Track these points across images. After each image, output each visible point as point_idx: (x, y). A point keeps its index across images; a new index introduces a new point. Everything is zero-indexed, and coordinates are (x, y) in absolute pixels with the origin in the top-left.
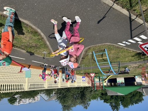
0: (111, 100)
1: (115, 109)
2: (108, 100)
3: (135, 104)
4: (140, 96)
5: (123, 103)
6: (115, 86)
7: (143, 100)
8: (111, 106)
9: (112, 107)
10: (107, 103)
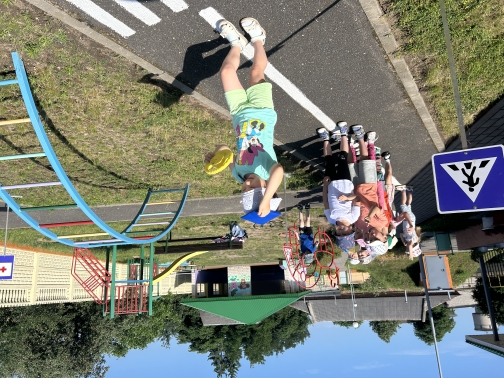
0: (213, 342)
1: (226, 371)
2: (204, 342)
3: (287, 348)
4: (300, 325)
5: (250, 348)
7: (309, 334)
8: (212, 361)
9: (216, 363)
10: (200, 350)
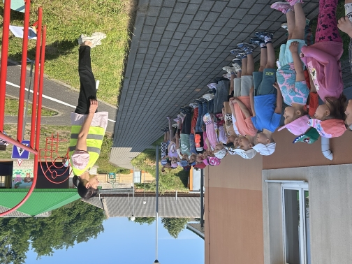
3: (79, 241)
4: (95, 220)
5: (38, 240)
7: (103, 229)
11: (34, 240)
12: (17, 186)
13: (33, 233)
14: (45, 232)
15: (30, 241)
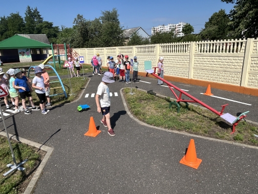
6: (34, 50)
8: (41, 17)
11: (22, 22)
12: (27, 50)
13: (24, 26)
14: (17, 26)
15: (25, 22)
